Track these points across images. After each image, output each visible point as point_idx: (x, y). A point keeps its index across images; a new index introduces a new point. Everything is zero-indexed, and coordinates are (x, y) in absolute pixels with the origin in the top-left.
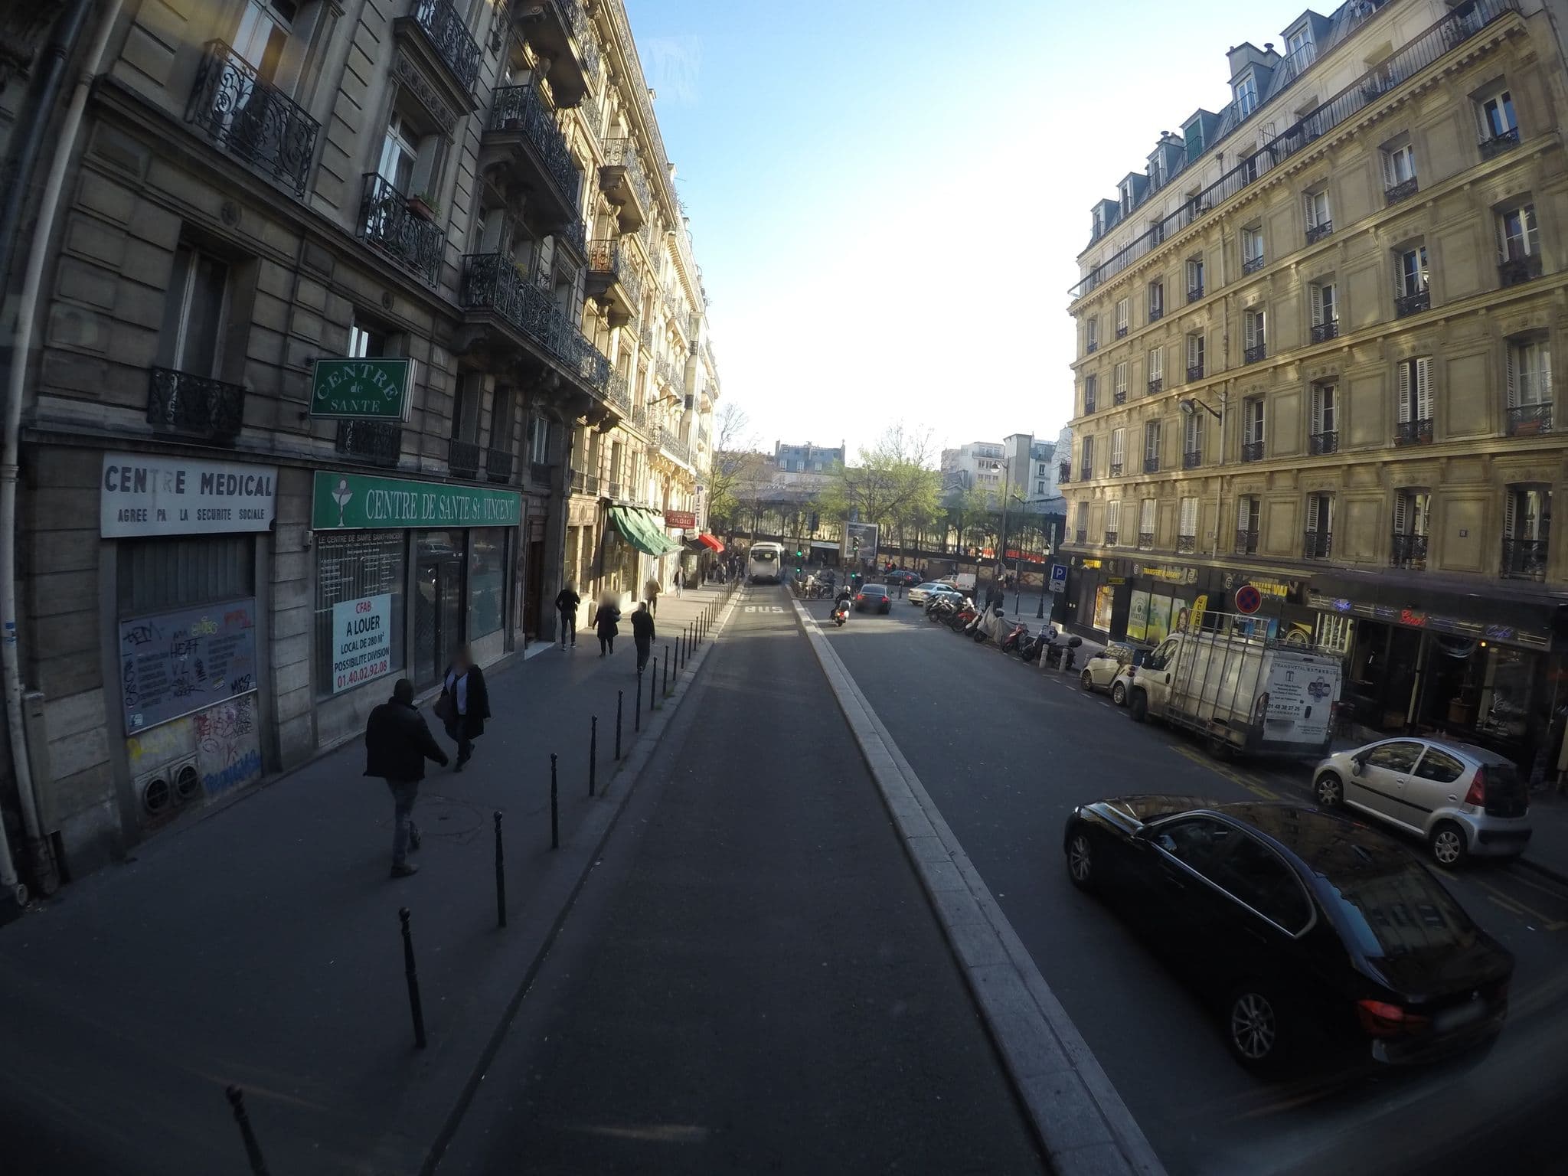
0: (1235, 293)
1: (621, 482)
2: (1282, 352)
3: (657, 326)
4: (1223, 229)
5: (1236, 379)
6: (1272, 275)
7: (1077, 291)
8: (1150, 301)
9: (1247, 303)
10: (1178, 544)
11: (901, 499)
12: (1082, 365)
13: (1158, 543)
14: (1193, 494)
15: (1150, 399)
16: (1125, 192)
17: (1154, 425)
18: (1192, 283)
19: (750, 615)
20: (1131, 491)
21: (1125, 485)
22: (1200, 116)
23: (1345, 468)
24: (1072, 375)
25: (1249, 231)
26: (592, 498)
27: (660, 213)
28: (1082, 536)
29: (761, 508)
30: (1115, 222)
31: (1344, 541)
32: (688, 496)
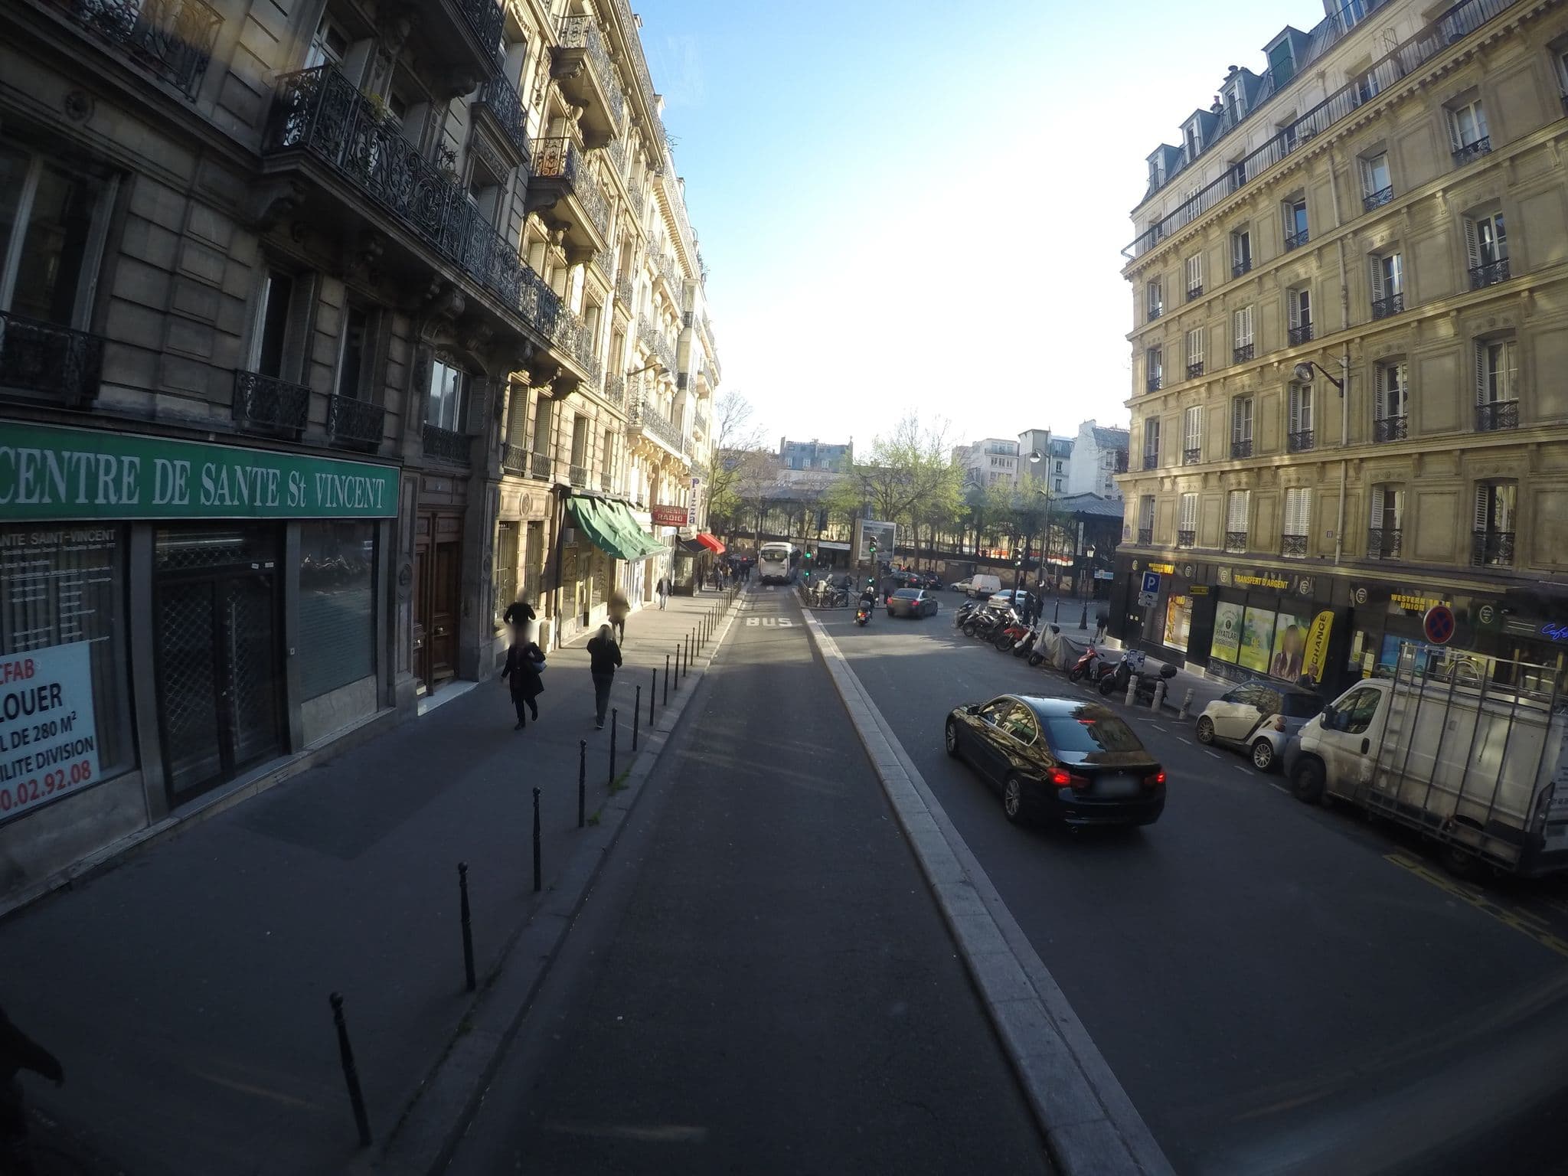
0: (1355, 233)
1: (589, 466)
2: (1431, 301)
3: (640, 280)
4: (1332, 158)
5: (1362, 338)
6: (1409, 207)
7: (1132, 251)
8: (1232, 252)
9: (1372, 244)
10: (1282, 543)
11: (920, 496)
12: (1142, 335)
13: (1255, 544)
14: (1303, 483)
15: (1239, 369)
16: (1190, 133)
17: (1242, 401)
18: (1290, 228)
19: (753, 629)
20: (1213, 481)
21: (1206, 474)
22: (1288, 35)
23: (1534, 447)
24: (1129, 347)
25: (1367, 160)
26: (541, 484)
27: (642, 145)
28: (1145, 536)
29: (766, 506)
30: (1180, 166)
31: (1533, 544)
32: (683, 490)
